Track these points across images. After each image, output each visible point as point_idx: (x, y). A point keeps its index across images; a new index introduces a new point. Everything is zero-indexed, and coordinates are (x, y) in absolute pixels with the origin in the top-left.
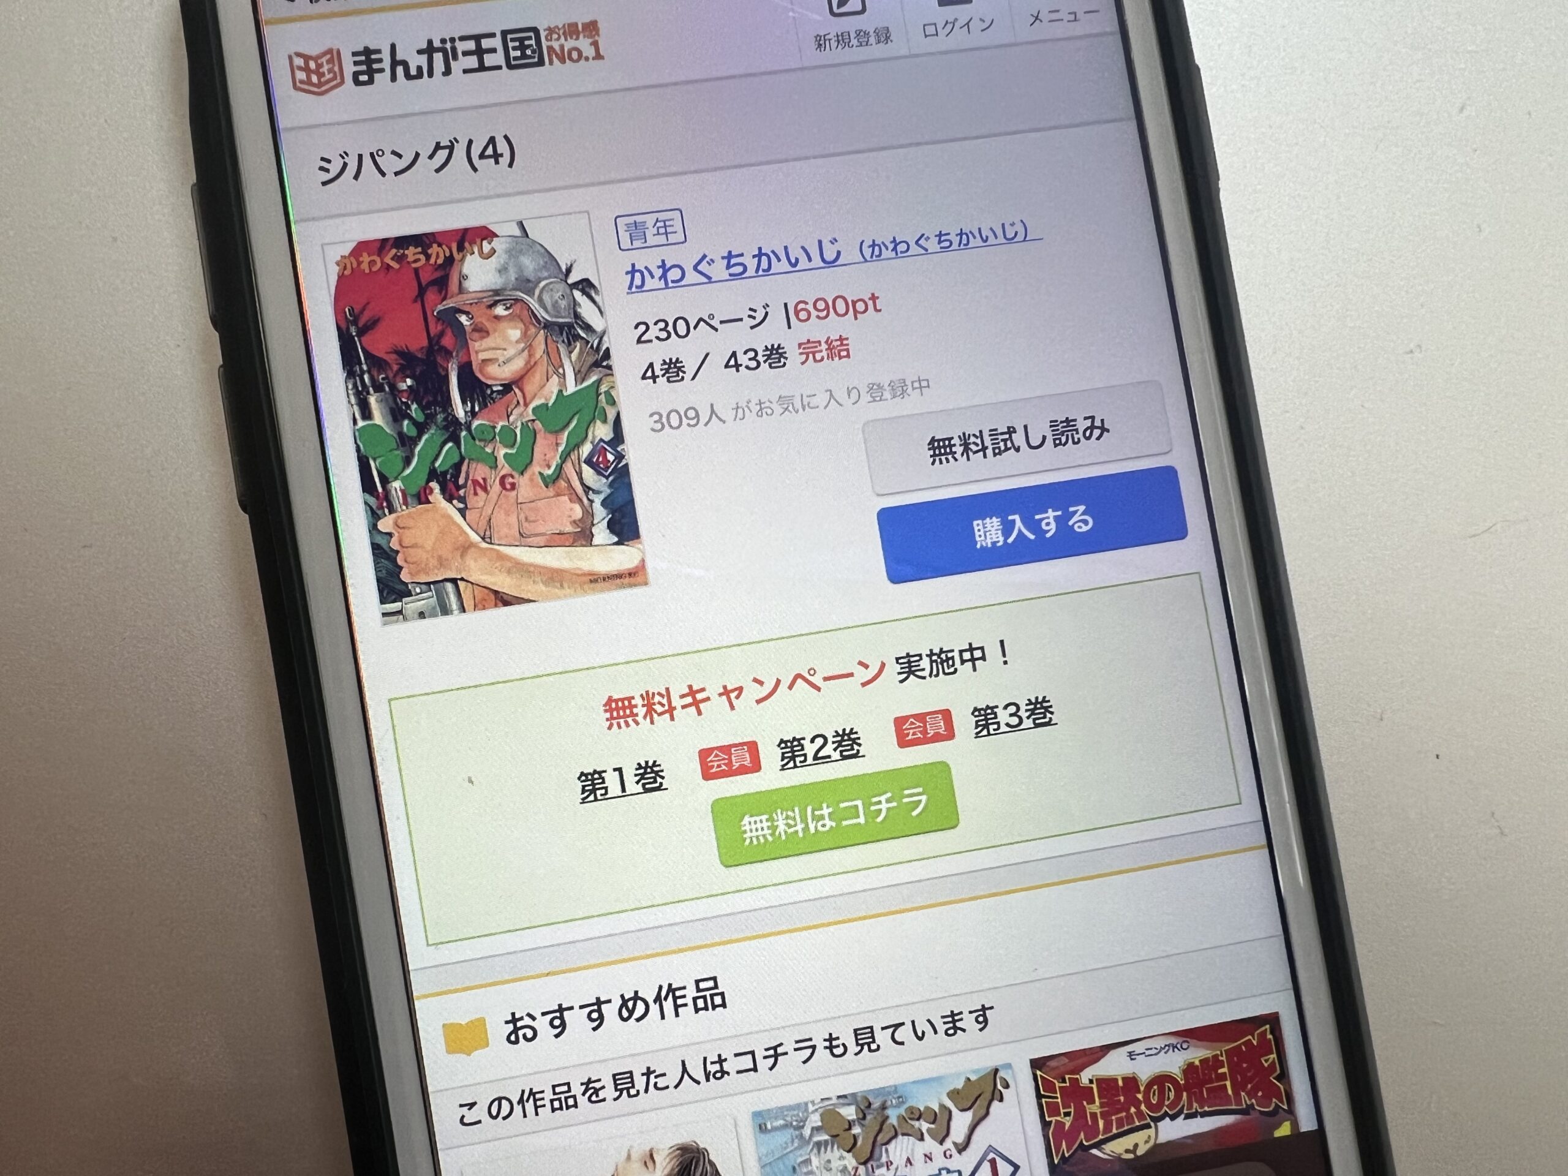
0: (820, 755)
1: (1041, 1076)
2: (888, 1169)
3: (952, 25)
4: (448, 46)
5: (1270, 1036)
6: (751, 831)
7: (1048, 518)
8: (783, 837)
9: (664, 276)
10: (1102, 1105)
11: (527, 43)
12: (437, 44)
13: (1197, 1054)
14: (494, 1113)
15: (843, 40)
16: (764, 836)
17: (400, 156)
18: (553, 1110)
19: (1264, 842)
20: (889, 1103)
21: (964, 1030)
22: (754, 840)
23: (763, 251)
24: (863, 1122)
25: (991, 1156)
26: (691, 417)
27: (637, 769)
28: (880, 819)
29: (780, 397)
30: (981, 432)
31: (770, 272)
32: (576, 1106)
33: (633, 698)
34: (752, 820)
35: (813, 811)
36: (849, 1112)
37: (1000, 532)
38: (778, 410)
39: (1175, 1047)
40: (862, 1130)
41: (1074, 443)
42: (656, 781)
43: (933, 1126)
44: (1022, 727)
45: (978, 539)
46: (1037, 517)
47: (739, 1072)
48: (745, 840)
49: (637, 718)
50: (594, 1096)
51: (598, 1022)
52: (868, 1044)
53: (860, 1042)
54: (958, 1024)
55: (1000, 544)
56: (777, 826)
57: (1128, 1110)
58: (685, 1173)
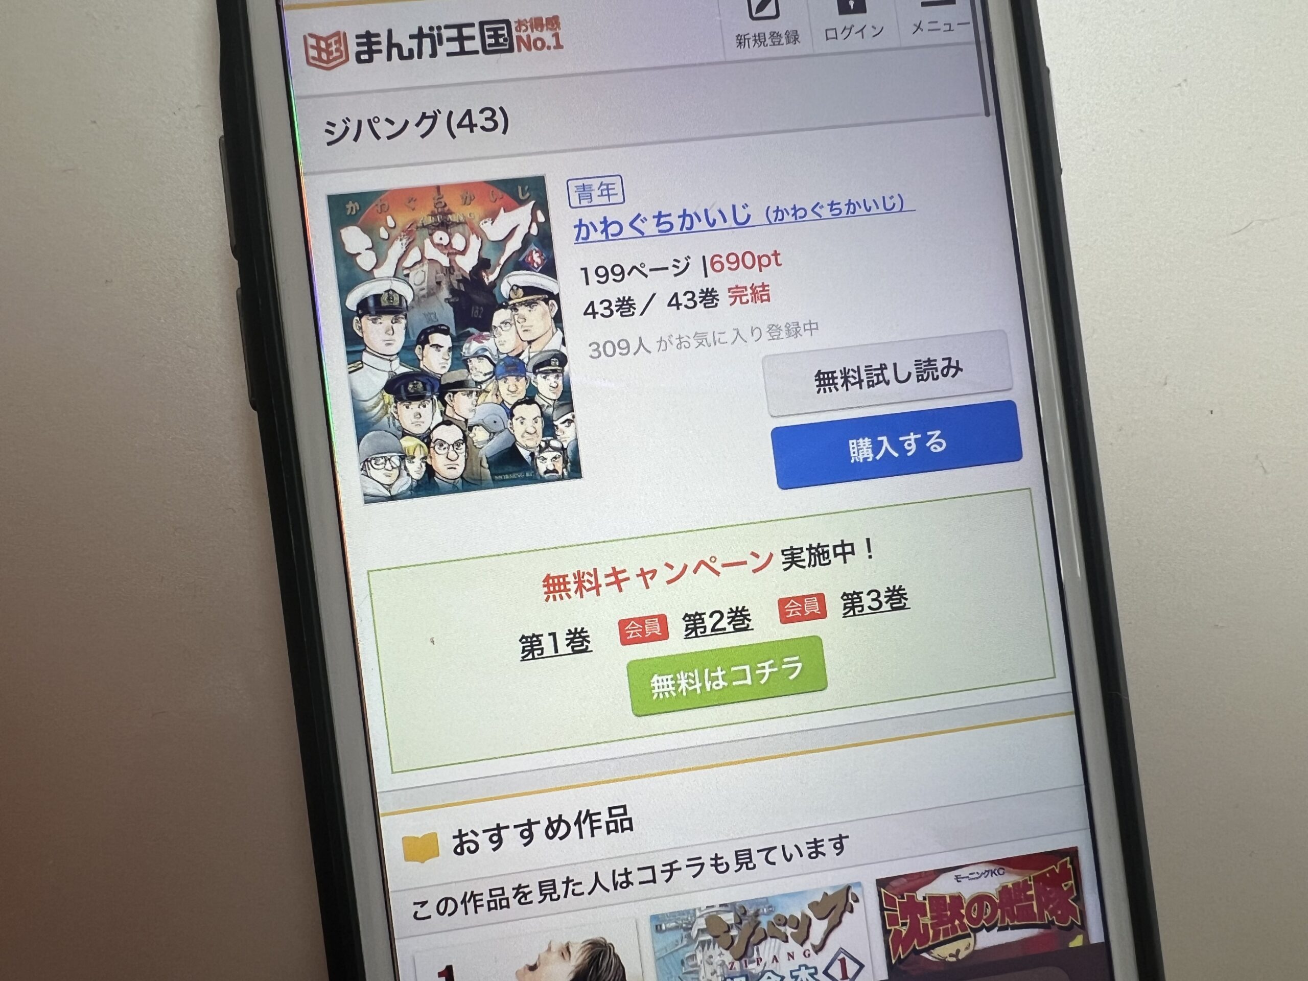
0: (718, 627)
1: (884, 893)
2: (758, 964)
3: (849, 31)
4: (435, 32)
5: (1069, 866)
6: (659, 688)
7: (910, 440)
8: (684, 694)
9: (605, 230)
10: (932, 918)
11: (500, 32)
12: (426, 31)
13: (1010, 879)
14: (442, 910)
15: (759, 39)
16: (669, 692)
17: (392, 123)
18: (490, 909)
19: (1073, 709)
20: (761, 911)
21: (824, 854)
22: (661, 695)
23: (687, 213)
24: (739, 926)
25: (842, 956)
26: (623, 347)
27: (567, 634)
28: (763, 682)
29: (696, 333)
30: (858, 367)
31: (692, 230)
32: (508, 906)
33: (567, 576)
34: (660, 678)
35: (709, 675)
36: (729, 918)
37: (870, 450)
38: (694, 343)
39: (993, 873)
40: (738, 932)
41: (934, 379)
42: (583, 645)
43: (795, 931)
44: (881, 610)
45: (852, 455)
46: (901, 439)
47: (641, 883)
48: (654, 694)
49: (569, 593)
50: (524, 898)
51: (528, 839)
52: (747, 863)
53: (740, 861)
54: (819, 849)
55: (870, 460)
56: (680, 685)
57: (953, 922)
58: (595, 963)
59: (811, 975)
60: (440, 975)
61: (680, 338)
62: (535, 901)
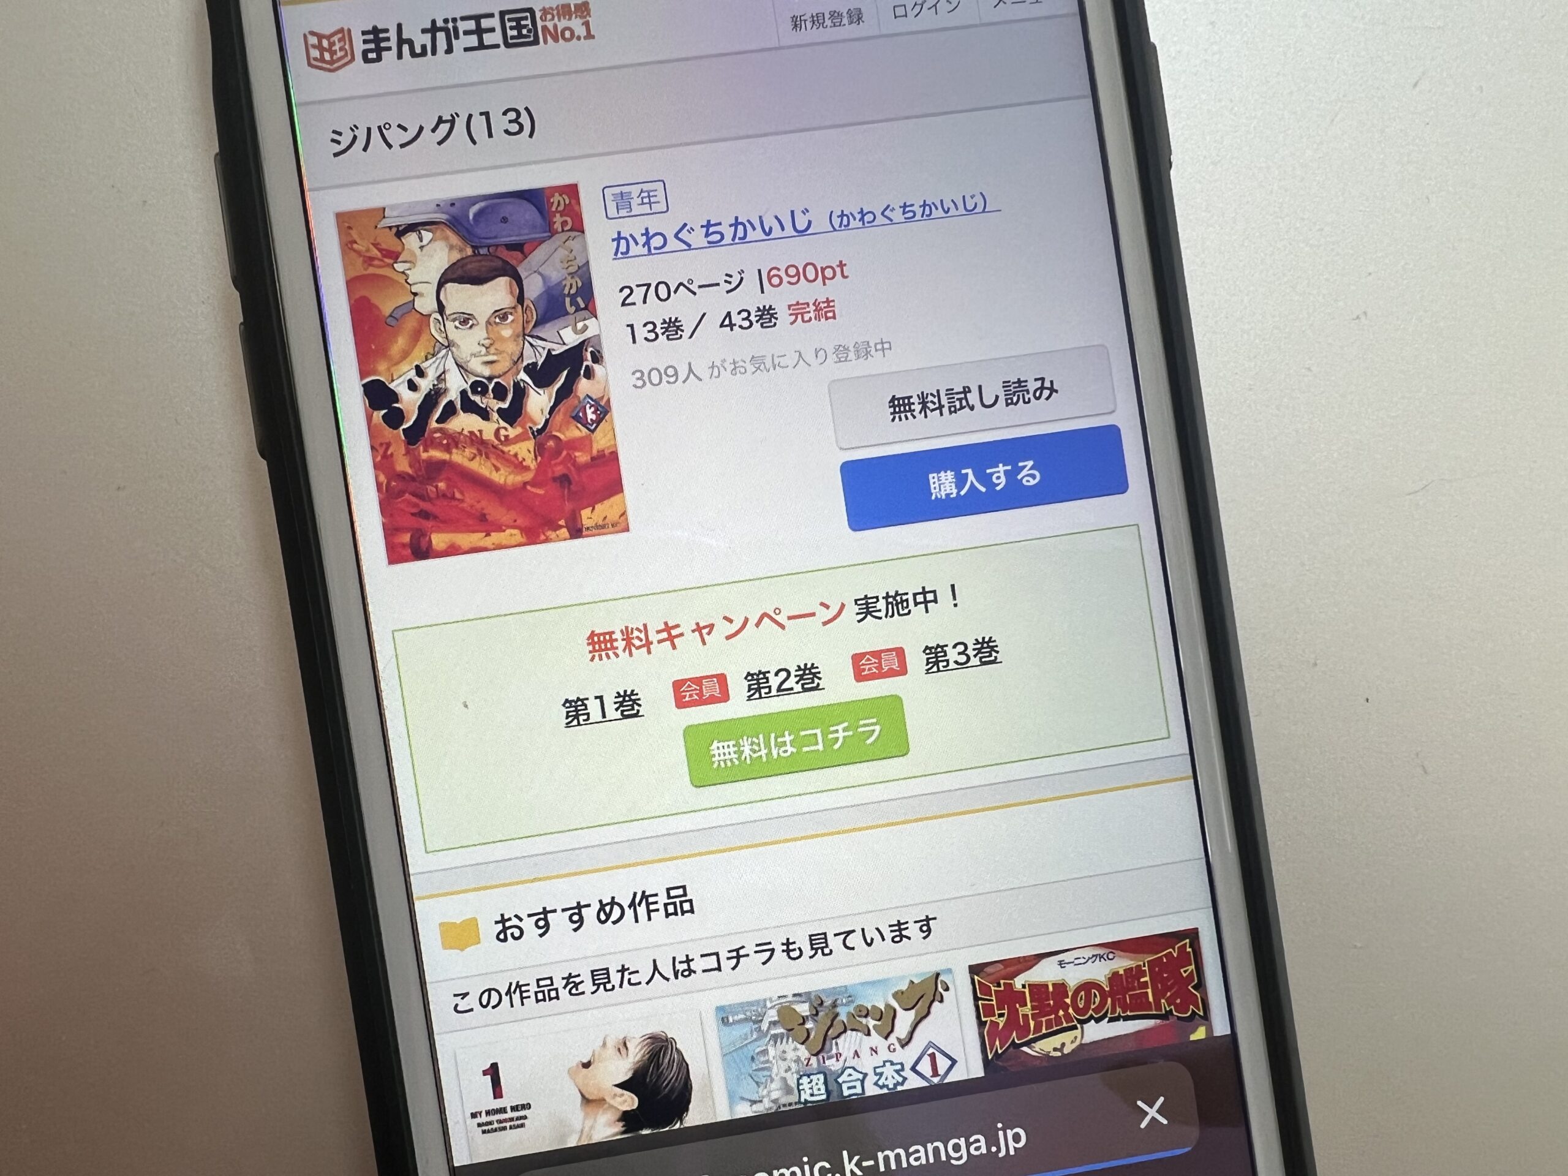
0: (784, 686)
1: (978, 981)
2: (838, 1060)
3: (920, 7)
4: (450, 25)
5: (1189, 950)
6: (719, 755)
7: (999, 472)
8: (748, 761)
9: (647, 243)
10: (1033, 1008)
11: (523, 23)
12: (440, 23)
13: (1122, 963)
14: (484, 1003)
15: (818, 20)
16: (731, 760)
17: (405, 129)
18: (538, 1001)
19: (1189, 772)
20: (839, 1002)
21: (909, 938)
22: (722, 763)
23: (739, 221)
24: (815, 1018)
25: (931, 1051)
26: (670, 374)
27: (616, 697)
28: (836, 747)
29: (753, 357)
30: (938, 391)
31: (746, 240)
32: (557, 998)
33: (613, 632)
34: (720, 745)
35: (776, 738)
36: (804, 1009)
37: (953, 485)
38: (751, 368)
39: (1101, 957)
40: (814, 1024)
42: (633, 709)
43: (877, 1023)
44: (969, 665)
45: (933, 491)
46: (988, 471)
47: (704, 971)
48: (714, 762)
49: (616, 651)
50: (574, 989)
51: (578, 924)
52: (822, 949)
53: (815, 946)
54: (904, 933)
55: (954, 495)
56: (743, 751)
57: (1056, 1013)
58: (655, 1060)
59: (897, 1072)
60: (485, 1073)
61: (734, 363)
62: (588, 993)
